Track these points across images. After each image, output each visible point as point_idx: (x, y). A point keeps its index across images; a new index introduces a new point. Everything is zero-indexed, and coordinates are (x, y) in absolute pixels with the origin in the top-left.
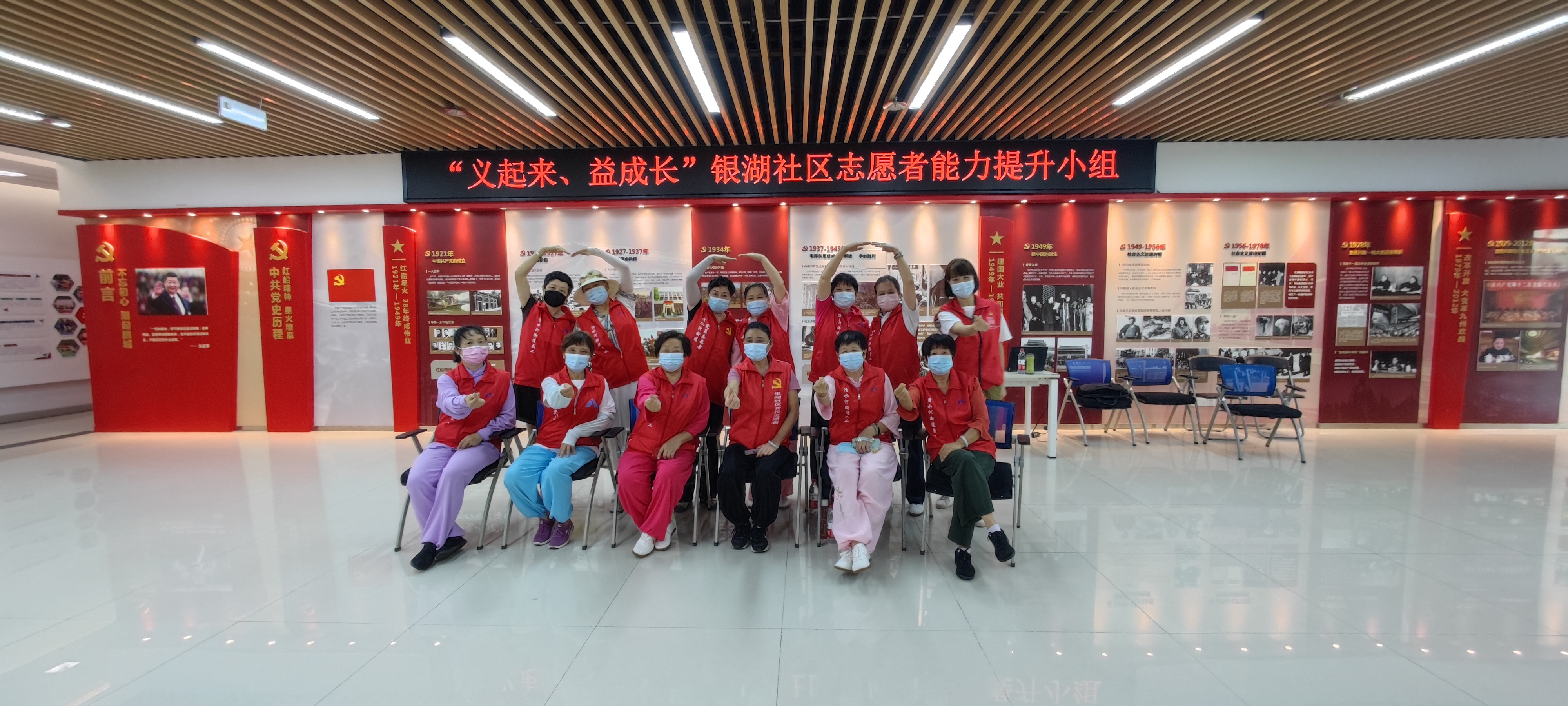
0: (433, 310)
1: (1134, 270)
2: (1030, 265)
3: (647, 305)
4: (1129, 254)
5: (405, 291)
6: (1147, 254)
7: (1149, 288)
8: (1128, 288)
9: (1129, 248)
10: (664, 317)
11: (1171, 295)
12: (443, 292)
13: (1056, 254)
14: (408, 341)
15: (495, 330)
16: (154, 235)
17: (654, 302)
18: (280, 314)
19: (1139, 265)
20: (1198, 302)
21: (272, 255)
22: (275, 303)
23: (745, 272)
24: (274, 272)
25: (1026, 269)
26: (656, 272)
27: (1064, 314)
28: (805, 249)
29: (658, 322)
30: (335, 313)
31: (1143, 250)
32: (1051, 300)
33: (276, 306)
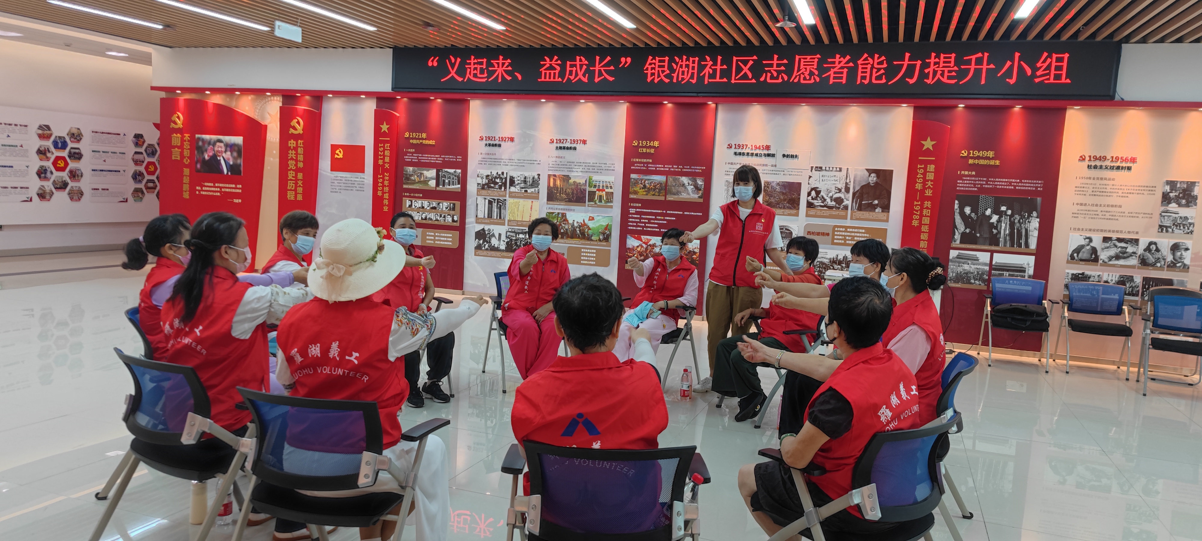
0: (407, 184)
1: (1095, 184)
2: (966, 173)
3: (582, 191)
4: (1089, 167)
5: (387, 166)
6: (1112, 168)
7: (1112, 206)
8: (1085, 205)
9: (1090, 160)
10: (596, 203)
11: (1140, 216)
12: (416, 168)
13: (998, 163)
14: (386, 209)
15: (454, 204)
16: (210, 108)
17: (588, 189)
18: (294, 179)
19: (1102, 179)
20: (1177, 226)
21: (291, 129)
22: (291, 169)
23: (671, 166)
24: (292, 143)
25: (961, 177)
26: (591, 161)
27: (1003, 228)
28: (730, 147)
29: (590, 208)
30: (333, 181)
31: (1108, 163)
32: (988, 212)
33: (292, 172)
